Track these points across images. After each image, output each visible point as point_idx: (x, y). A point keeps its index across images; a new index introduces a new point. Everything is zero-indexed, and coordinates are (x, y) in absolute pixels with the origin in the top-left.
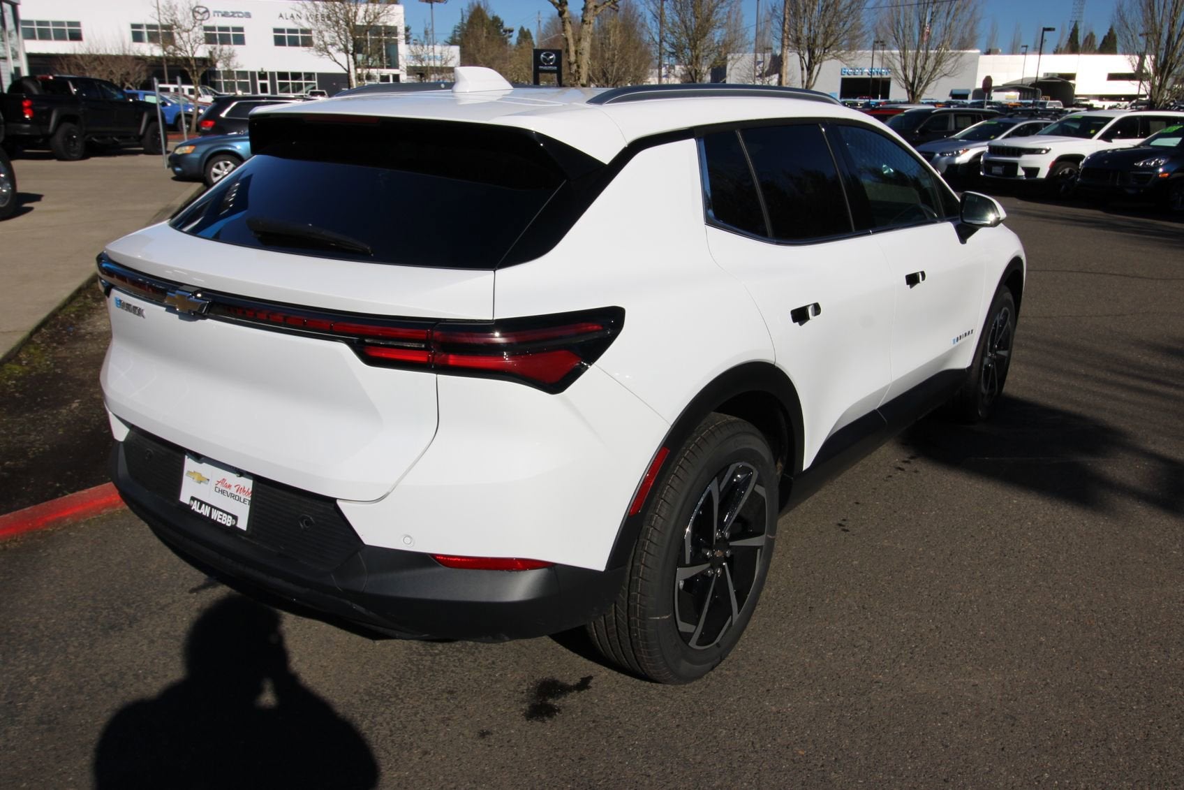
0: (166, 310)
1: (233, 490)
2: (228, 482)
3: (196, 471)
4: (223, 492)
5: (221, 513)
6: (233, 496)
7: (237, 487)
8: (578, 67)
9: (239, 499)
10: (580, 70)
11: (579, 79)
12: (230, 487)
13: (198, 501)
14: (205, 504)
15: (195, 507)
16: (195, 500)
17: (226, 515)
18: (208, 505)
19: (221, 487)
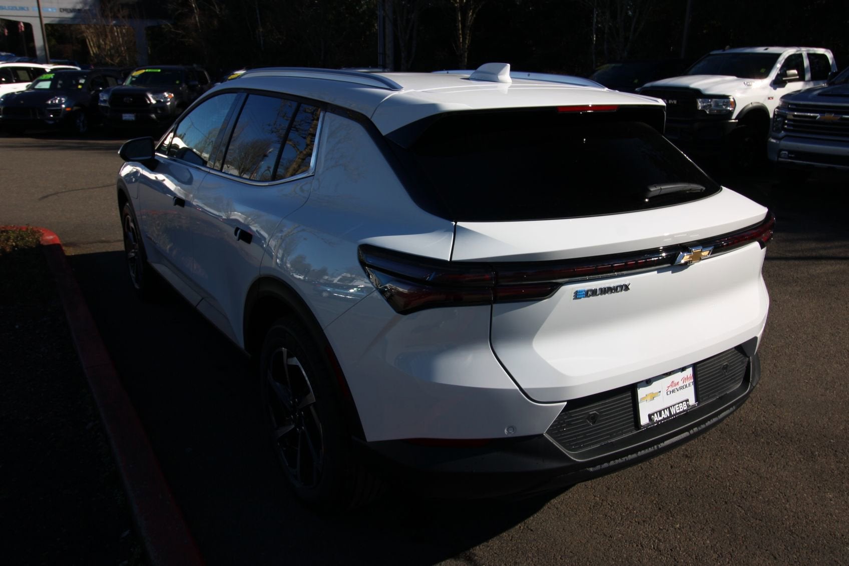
0: (658, 273)
1: (681, 384)
2: (676, 382)
3: (647, 394)
4: (673, 391)
5: (678, 405)
6: (681, 388)
7: (682, 380)
9: (686, 386)
12: (678, 383)
13: (656, 413)
14: (664, 410)
15: (656, 418)
16: (653, 414)
17: (681, 404)
18: (666, 409)
19: (671, 389)
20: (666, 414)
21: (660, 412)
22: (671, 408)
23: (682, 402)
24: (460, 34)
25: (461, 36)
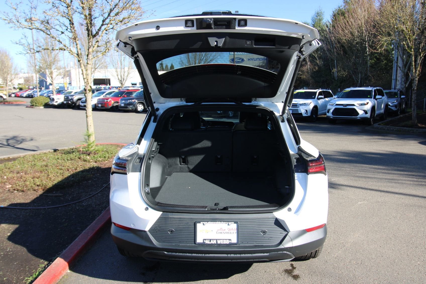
1: (227, 231)
2: (223, 229)
4: (221, 233)
5: (223, 240)
6: (228, 233)
7: (228, 230)
8: (87, 80)
9: (231, 233)
10: (88, 81)
11: (88, 84)
12: (225, 230)
13: (208, 240)
14: (213, 240)
15: (207, 242)
16: (206, 240)
17: (225, 240)
18: (215, 239)
19: (220, 231)
20: (214, 242)
21: (210, 240)
22: (218, 240)
23: (226, 240)
24: (413, 68)
25: (414, 69)
